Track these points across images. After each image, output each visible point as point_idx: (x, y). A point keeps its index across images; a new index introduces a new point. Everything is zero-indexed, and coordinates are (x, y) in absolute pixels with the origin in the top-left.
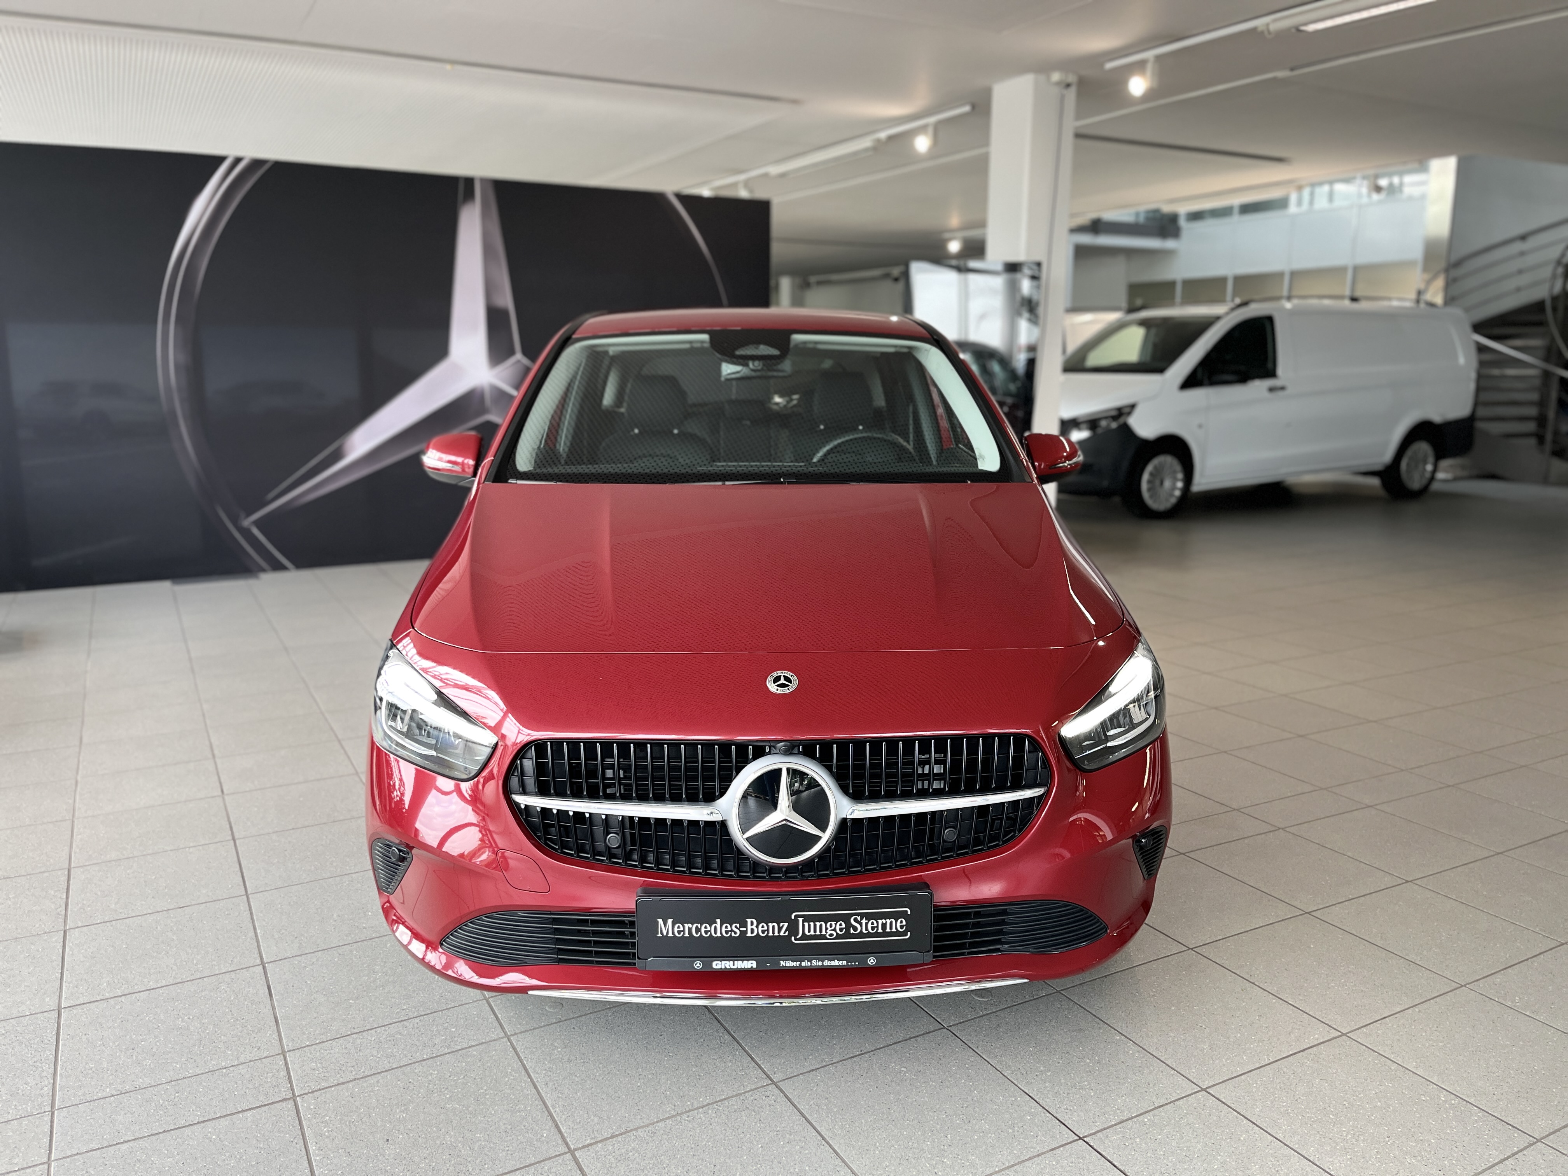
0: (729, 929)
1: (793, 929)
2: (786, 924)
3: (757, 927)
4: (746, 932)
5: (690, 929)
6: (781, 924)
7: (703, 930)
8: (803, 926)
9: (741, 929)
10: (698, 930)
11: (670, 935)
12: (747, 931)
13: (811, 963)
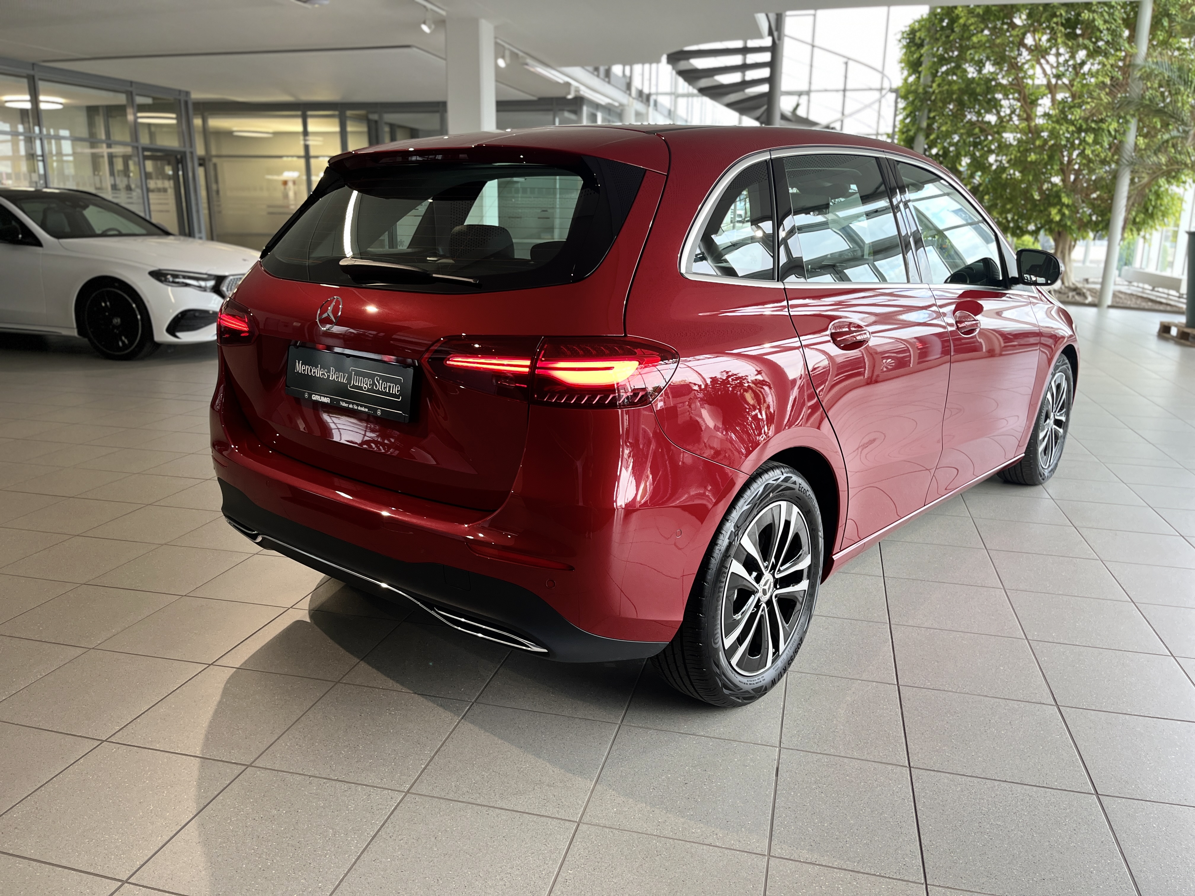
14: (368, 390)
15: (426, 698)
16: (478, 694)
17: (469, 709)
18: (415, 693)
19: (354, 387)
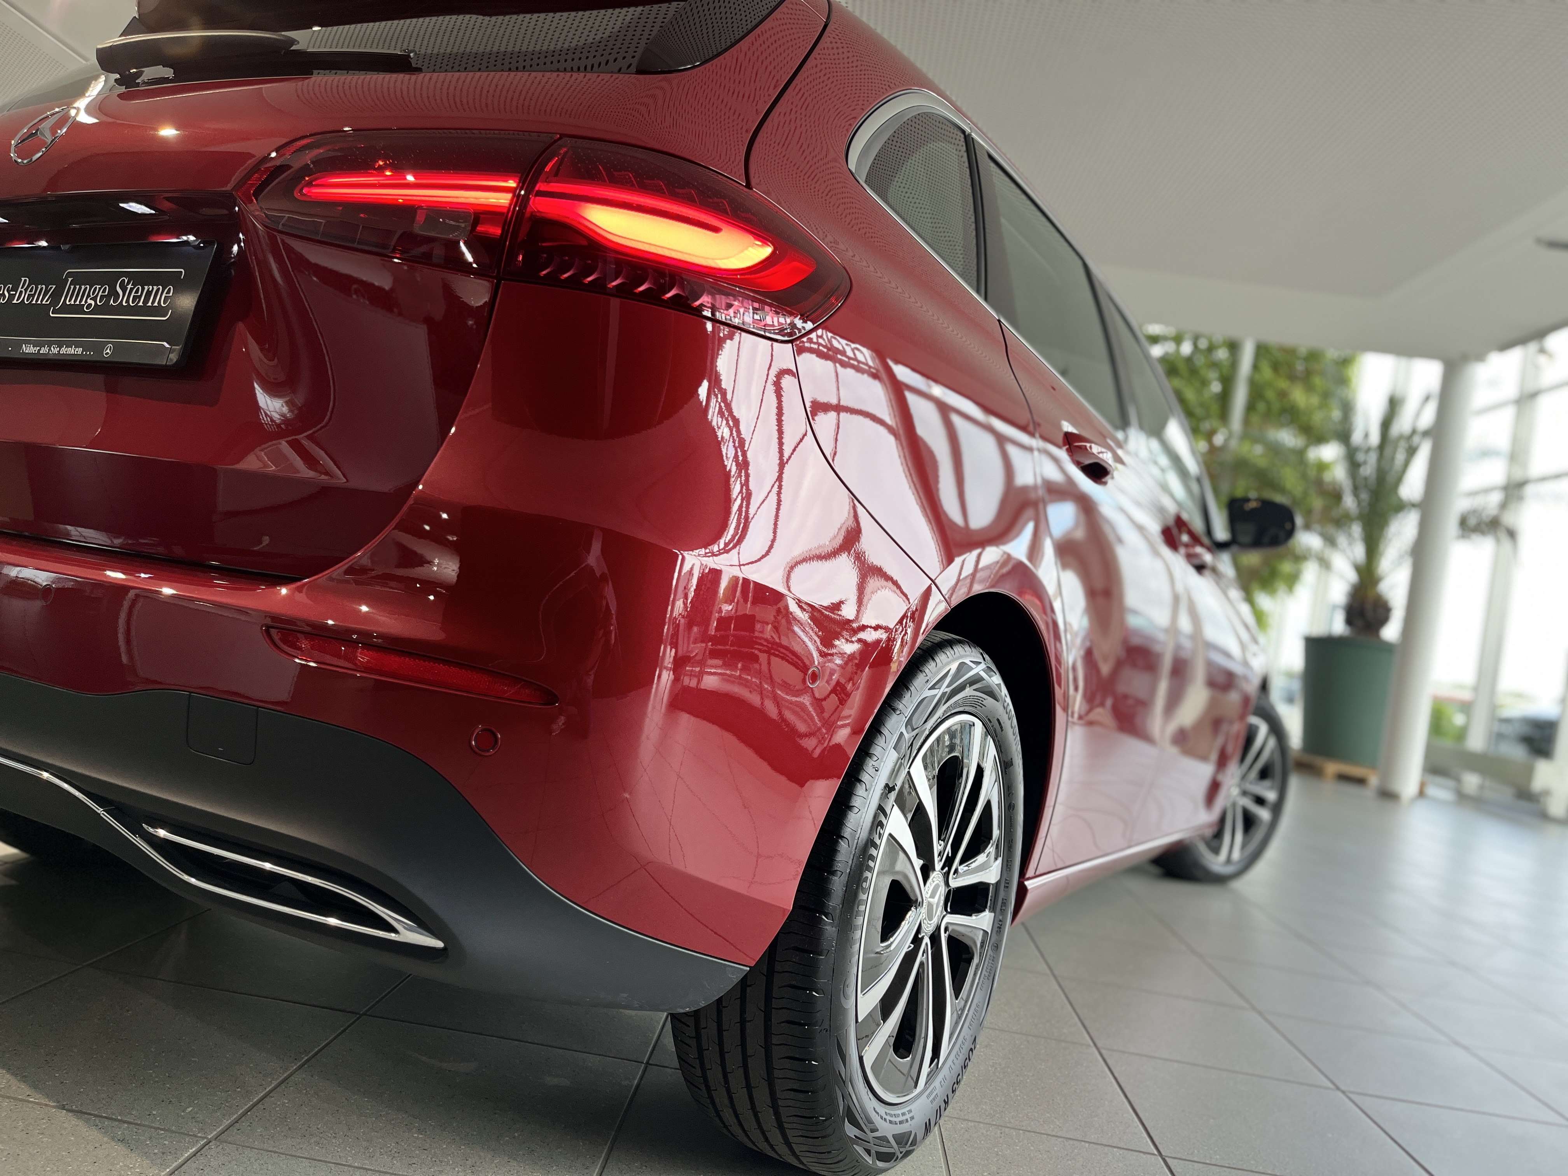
14: (97, 310)
15: (87, 1121)
16: (227, 1122)
17: (195, 1154)
18: (63, 1108)
19: (66, 309)
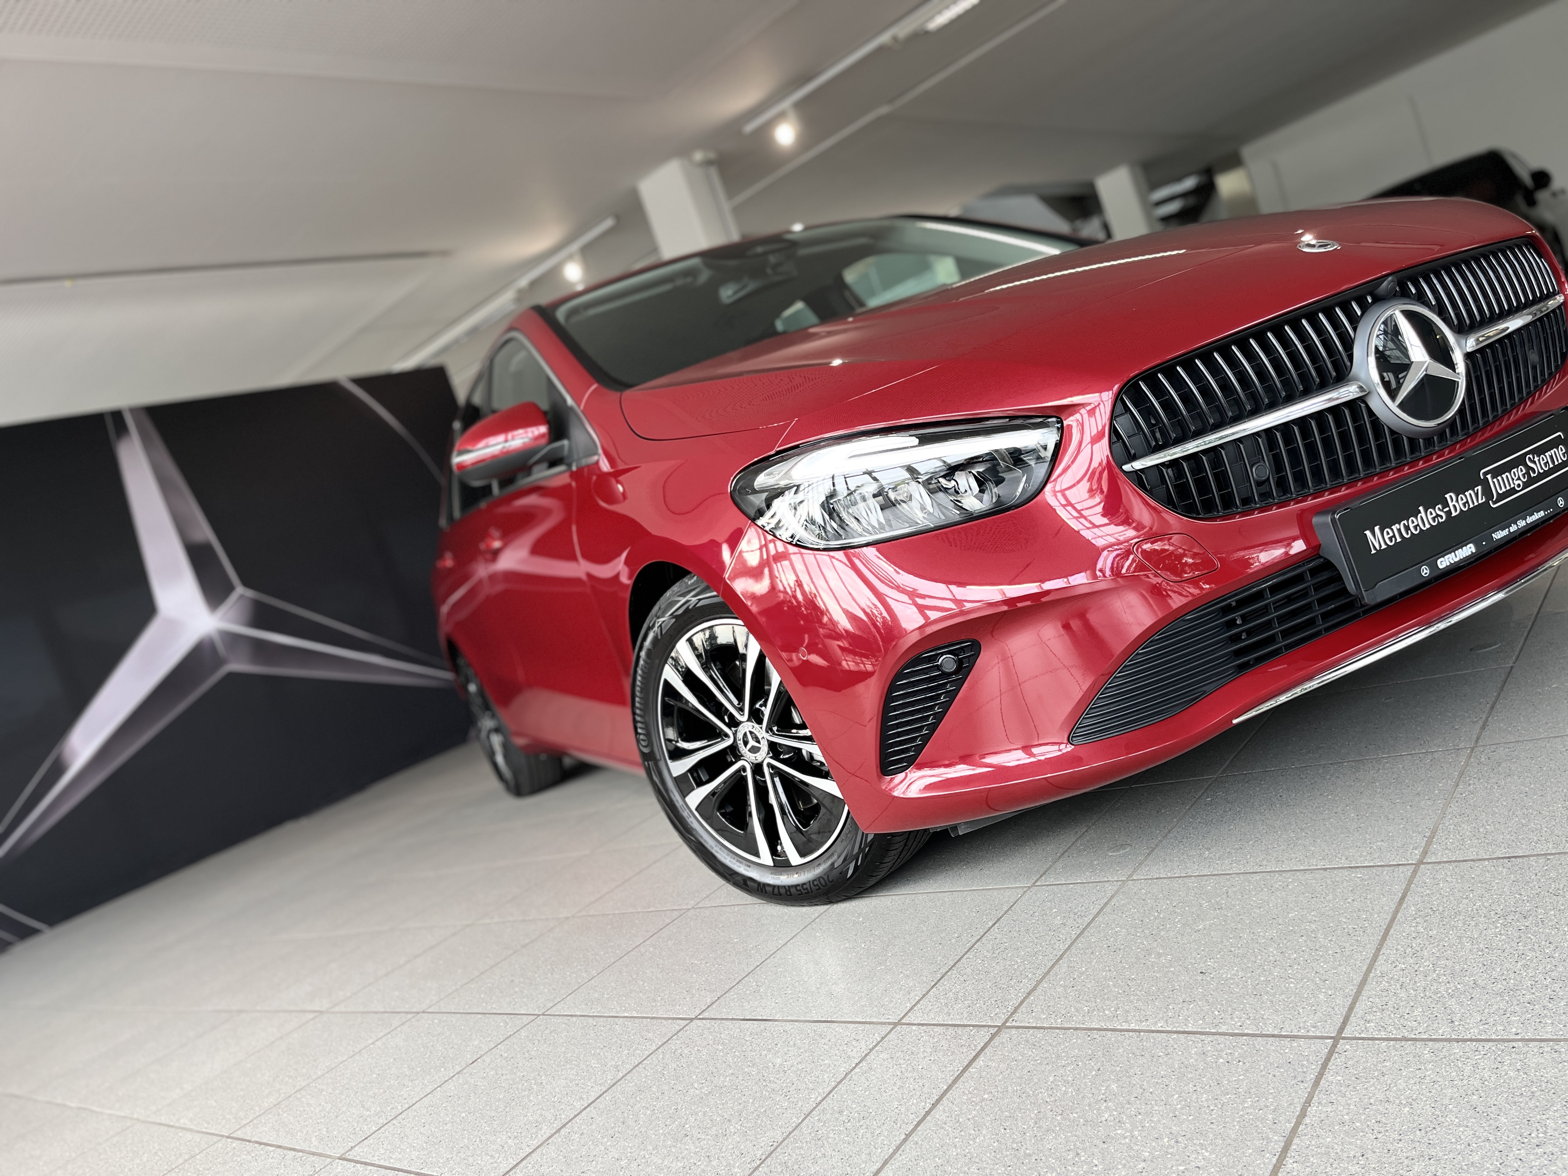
0: (1434, 515)
1: (1487, 492)
2: (1479, 488)
3: (1457, 501)
4: (1450, 512)
5: (1399, 530)
6: (1476, 489)
7: (1411, 526)
8: (1494, 482)
9: (1445, 510)
10: (1407, 528)
11: (1384, 546)
12: (1450, 510)
13: (1517, 525)
